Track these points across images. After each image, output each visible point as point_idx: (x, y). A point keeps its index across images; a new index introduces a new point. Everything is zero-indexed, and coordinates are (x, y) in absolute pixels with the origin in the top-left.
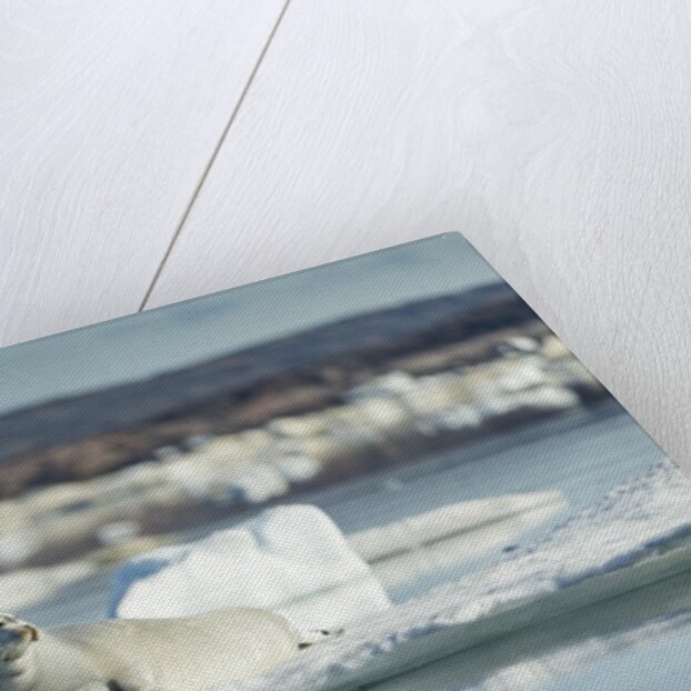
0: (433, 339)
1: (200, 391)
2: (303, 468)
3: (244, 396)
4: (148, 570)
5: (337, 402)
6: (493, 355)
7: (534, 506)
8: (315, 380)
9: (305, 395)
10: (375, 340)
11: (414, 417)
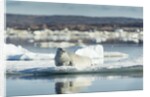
0: (129, 26)
1: (99, 22)
2: (104, 40)
3: (103, 25)
4: (81, 48)
5: (113, 31)
6: (134, 31)
7: (125, 56)
8: (112, 26)
9: (110, 28)
10: (122, 23)
11: (120, 37)
